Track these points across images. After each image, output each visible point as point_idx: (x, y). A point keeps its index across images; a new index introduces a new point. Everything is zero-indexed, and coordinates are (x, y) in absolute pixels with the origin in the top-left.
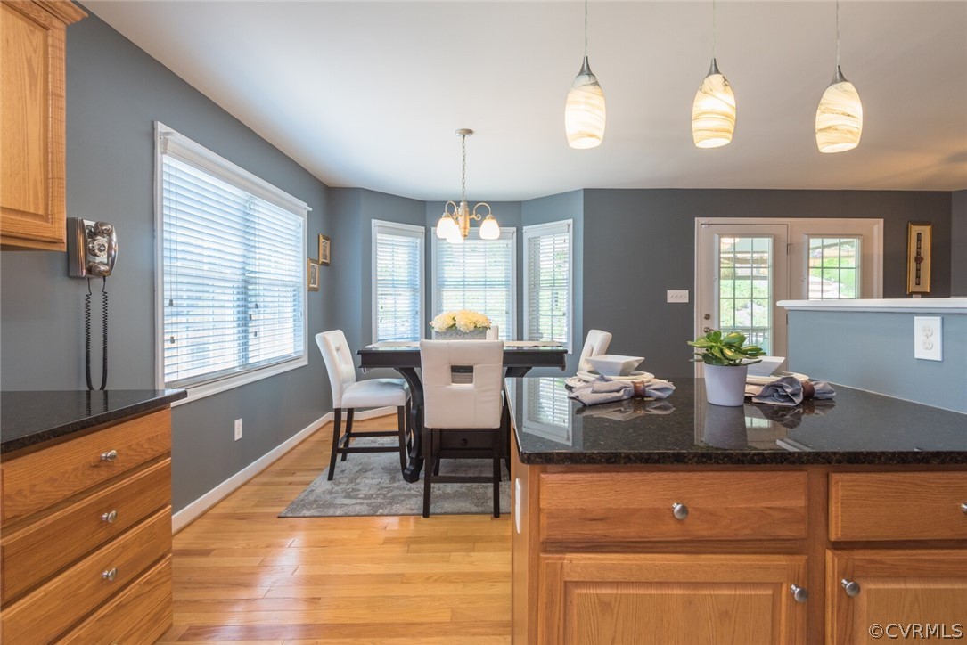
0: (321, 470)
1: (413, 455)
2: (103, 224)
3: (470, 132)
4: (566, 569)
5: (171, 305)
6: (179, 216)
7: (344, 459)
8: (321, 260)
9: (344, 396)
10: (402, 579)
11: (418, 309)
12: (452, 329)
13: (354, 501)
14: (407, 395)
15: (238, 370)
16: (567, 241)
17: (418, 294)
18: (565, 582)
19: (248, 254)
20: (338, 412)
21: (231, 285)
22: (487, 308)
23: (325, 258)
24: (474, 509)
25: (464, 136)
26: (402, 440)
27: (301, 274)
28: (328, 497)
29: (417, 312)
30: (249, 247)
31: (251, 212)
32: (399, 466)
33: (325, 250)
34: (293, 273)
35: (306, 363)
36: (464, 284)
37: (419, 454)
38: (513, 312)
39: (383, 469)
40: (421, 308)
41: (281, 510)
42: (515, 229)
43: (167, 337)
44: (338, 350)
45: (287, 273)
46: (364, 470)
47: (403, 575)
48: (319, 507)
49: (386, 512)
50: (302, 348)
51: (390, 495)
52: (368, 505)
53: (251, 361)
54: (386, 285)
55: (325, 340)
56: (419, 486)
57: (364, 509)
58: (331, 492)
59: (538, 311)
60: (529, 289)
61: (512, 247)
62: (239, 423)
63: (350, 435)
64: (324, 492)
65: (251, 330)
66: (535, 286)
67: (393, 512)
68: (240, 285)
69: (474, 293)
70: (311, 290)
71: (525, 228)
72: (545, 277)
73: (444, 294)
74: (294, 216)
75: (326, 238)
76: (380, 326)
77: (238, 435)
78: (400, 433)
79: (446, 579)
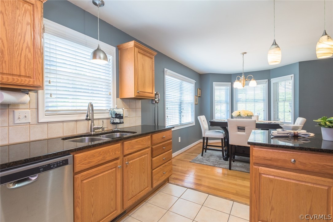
0: (199, 154)
1: (226, 153)
2: (157, 92)
3: (246, 53)
4: (260, 170)
5: (167, 109)
6: (168, 88)
7: (205, 152)
8: (198, 96)
9: (205, 134)
10: (222, 181)
11: (229, 109)
12: (239, 116)
13: (209, 162)
14: (224, 135)
15: (179, 125)
16: (291, 83)
17: (229, 105)
18: (260, 173)
19: (181, 96)
20: (204, 138)
21: (177, 104)
22: (255, 109)
23: (199, 95)
24: (246, 171)
25: (243, 55)
26: (223, 149)
27: (193, 100)
28: (202, 160)
29: (228, 111)
30: (181, 94)
31: (182, 85)
32: (222, 156)
33: (199, 93)
34: (191, 100)
35: (195, 125)
36: (246, 101)
37: (228, 153)
38: (266, 111)
39: (217, 156)
40: (230, 109)
41: (191, 161)
42: (267, 80)
43: (167, 116)
44: (203, 121)
45: (190, 100)
46: (211, 155)
47: (223, 181)
48: (199, 161)
49: (218, 166)
50: (193, 120)
51: (219, 163)
52: (213, 164)
53: (182, 123)
54: (218, 102)
55: (200, 118)
56: (228, 162)
57: (212, 164)
58: (202, 159)
59: (278, 110)
60: (274, 102)
61: (266, 87)
62: (180, 138)
63: (207, 145)
64: (201, 159)
65: (182, 115)
66: (277, 101)
67: (220, 167)
68: (179, 104)
69: (249, 104)
70: (196, 104)
71: (271, 79)
72: (281, 97)
73: (238, 104)
74: (191, 84)
75: (200, 89)
76: (216, 115)
77: (180, 141)
78: (222, 147)
79: (235, 184)
